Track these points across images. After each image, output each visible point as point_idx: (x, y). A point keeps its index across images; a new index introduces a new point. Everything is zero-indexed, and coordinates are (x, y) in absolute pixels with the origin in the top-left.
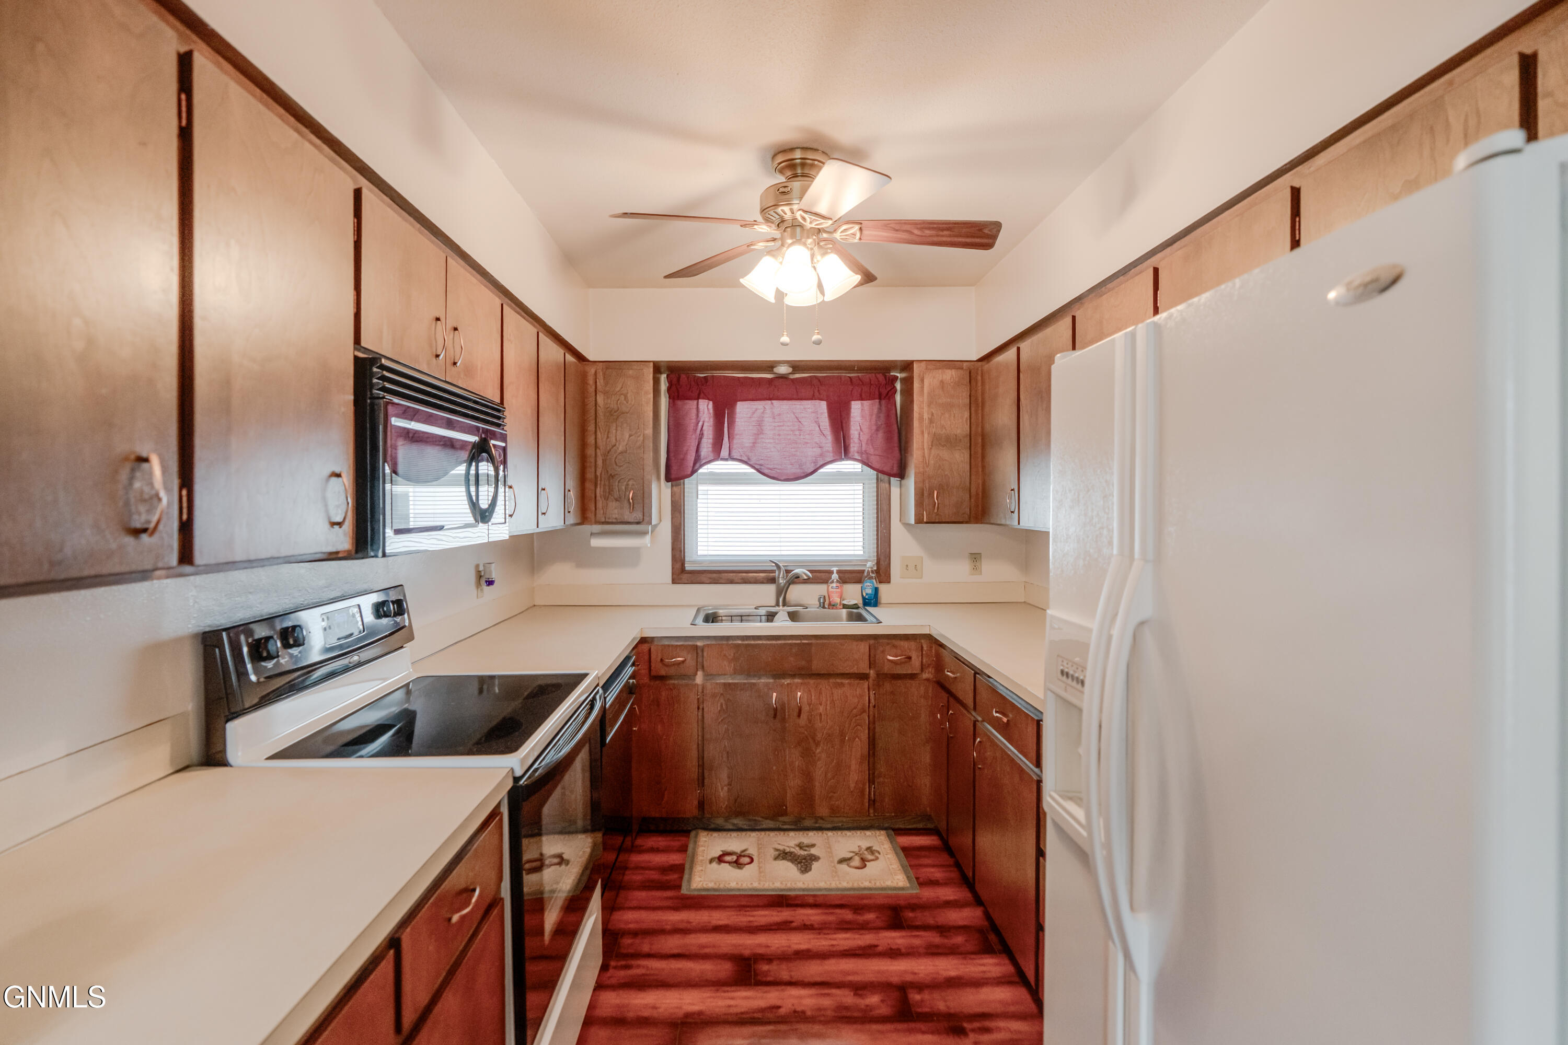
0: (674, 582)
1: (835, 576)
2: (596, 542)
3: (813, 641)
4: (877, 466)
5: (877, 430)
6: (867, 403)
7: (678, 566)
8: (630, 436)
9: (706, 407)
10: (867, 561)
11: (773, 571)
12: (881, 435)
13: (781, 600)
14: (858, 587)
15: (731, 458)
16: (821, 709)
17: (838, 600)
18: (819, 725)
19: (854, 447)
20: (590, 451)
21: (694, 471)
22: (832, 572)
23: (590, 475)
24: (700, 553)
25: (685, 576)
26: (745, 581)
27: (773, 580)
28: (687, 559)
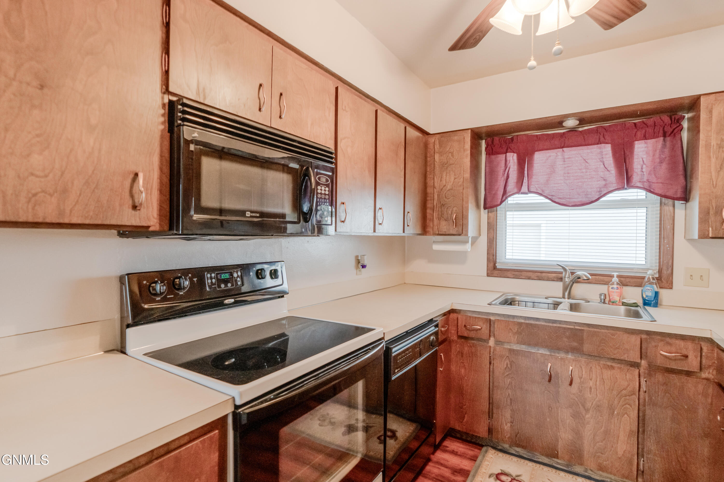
0: (488, 275)
1: (615, 280)
2: (436, 247)
3: (585, 328)
4: (660, 192)
5: (661, 162)
6: (651, 142)
7: (491, 265)
8: (455, 179)
9: (512, 158)
10: (648, 269)
11: (561, 273)
12: (664, 166)
13: (566, 294)
14: (639, 289)
15: (530, 192)
16: (591, 383)
17: (617, 298)
18: (588, 395)
19: (636, 179)
20: (429, 190)
21: (502, 202)
22: (612, 276)
23: (429, 205)
24: (507, 257)
25: (496, 272)
26: (540, 279)
27: (561, 279)
28: (498, 261)
